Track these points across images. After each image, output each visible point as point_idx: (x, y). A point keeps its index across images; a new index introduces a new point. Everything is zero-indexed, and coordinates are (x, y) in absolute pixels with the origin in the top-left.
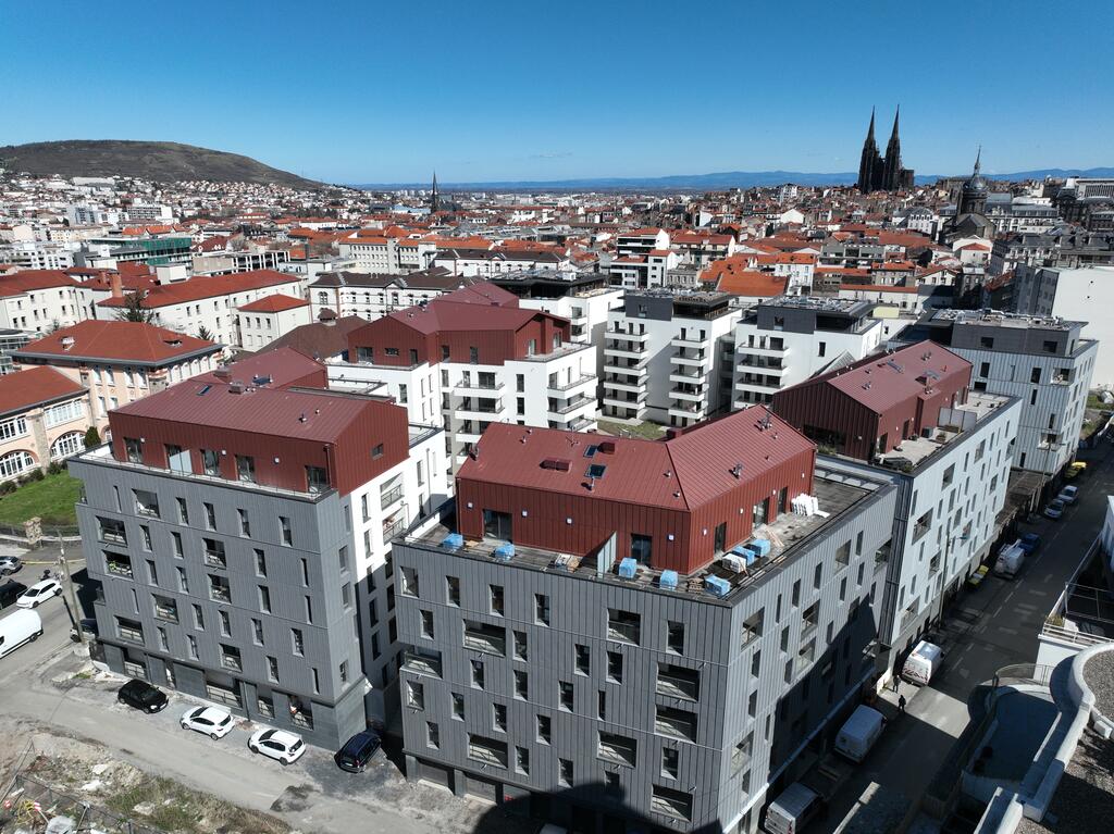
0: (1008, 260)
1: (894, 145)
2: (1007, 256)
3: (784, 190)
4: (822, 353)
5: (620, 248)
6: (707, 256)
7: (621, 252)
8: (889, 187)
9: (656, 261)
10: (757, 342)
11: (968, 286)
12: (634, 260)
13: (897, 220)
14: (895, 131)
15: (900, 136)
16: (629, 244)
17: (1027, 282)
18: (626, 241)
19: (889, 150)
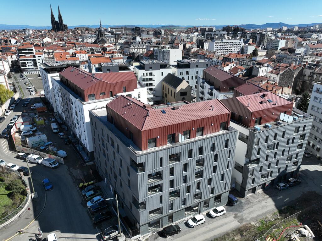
0: (131, 49)
1: (60, 17)
4: (162, 75)
5: (19, 53)
7: (20, 55)
8: (63, 30)
10: (145, 75)
13: (80, 40)
14: (59, 12)
15: (61, 14)
16: (23, 52)
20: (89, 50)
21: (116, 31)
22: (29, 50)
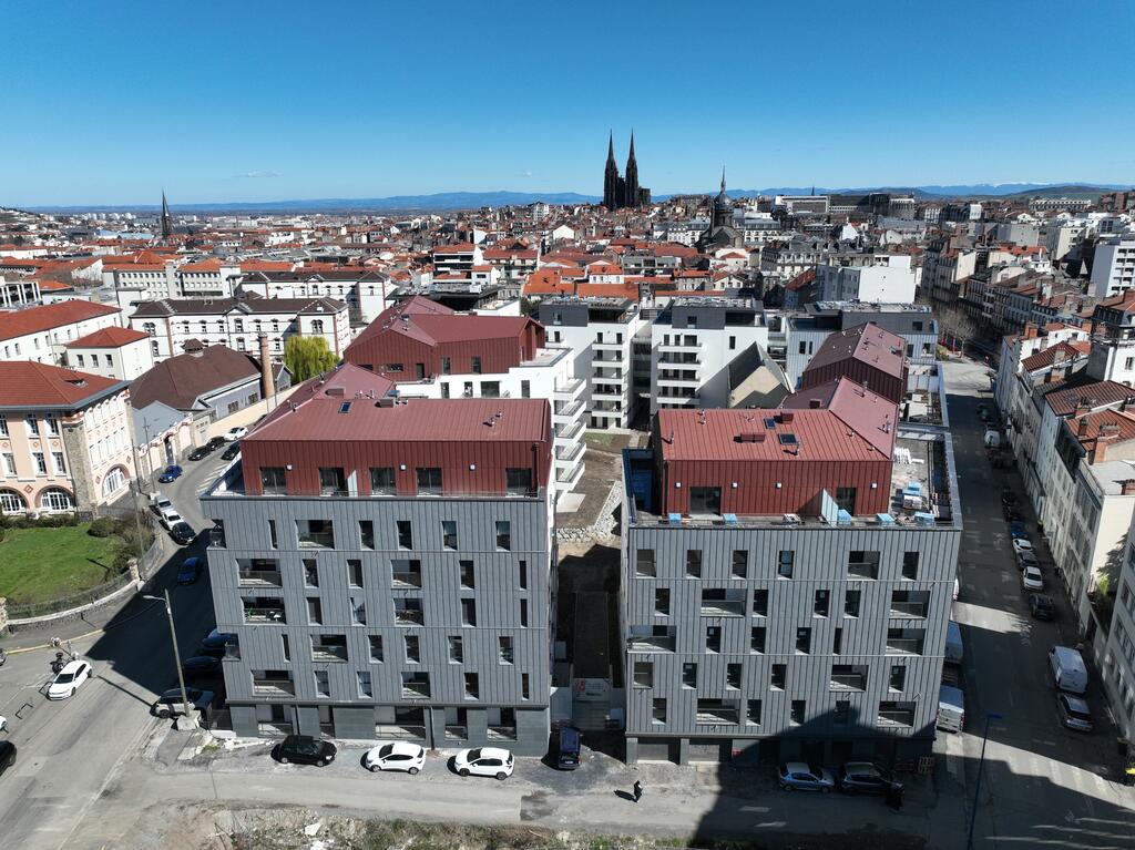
0: (780, 265)
1: (632, 167)
2: (779, 261)
3: (537, 208)
4: (732, 346)
5: (437, 266)
6: (517, 271)
7: (439, 269)
8: (632, 205)
9: (478, 276)
10: (672, 340)
11: (768, 287)
12: (456, 277)
13: (658, 234)
14: (632, 153)
15: (637, 157)
16: (447, 261)
17: (831, 280)
18: (443, 258)
19: (628, 170)
20: (640, 265)
21: (796, 207)
22: (463, 258)
